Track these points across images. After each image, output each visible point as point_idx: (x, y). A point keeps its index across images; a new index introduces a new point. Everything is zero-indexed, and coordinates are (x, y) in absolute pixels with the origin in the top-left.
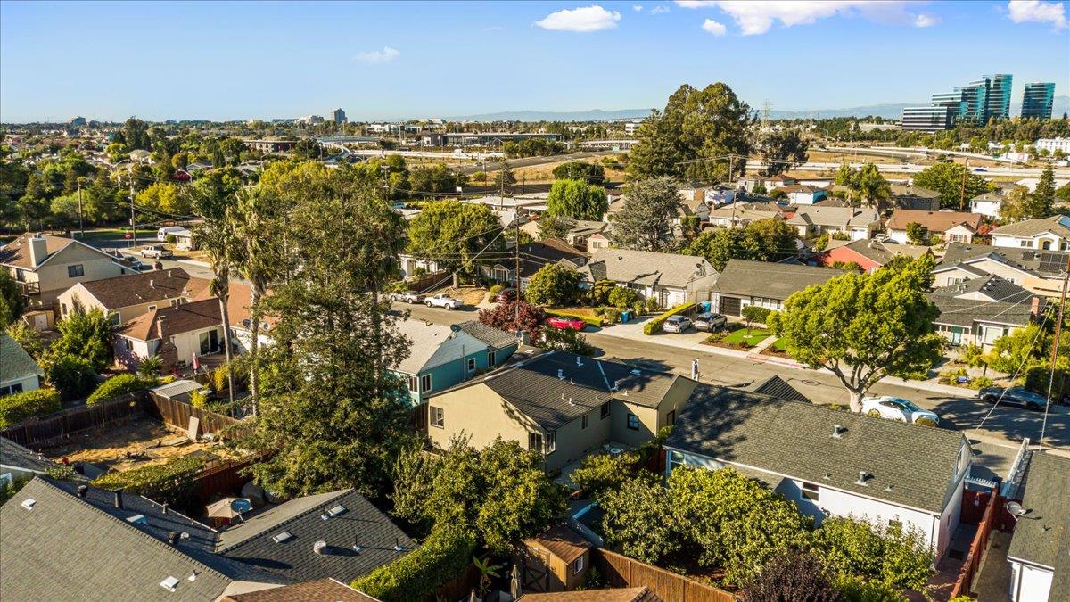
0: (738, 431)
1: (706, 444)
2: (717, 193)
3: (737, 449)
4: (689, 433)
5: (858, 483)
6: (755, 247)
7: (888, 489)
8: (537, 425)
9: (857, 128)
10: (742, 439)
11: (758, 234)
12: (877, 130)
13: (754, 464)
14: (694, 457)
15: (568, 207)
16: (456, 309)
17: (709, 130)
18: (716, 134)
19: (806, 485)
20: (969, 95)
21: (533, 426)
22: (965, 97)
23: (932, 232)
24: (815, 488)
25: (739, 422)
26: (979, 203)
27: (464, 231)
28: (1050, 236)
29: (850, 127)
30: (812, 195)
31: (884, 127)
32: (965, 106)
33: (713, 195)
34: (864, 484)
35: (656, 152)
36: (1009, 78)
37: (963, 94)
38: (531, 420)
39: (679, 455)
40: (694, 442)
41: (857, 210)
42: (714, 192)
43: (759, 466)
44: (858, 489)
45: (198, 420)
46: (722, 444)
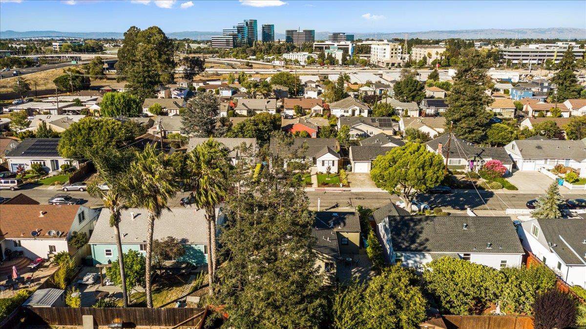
0: (423, 237)
1: (413, 246)
2: (178, 92)
3: (428, 245)
4: (400, 243)
5: (488, 248)
7: (500, 248)
8: (330, 257)
9: (189, 46)
10: (427, 240)
12: (199, 48)
13: (441, 251)
14: (408, 254)
17: (155, 54)
18: (160, 57)
19: (465, 255)
20: (240, 29)
21: (328, 259)
22: (239, 32)
23: (304, 109)
24: (469, 255)
25: (421, 232)
26: (308, 92)
29: (185, 46)
30: (231, 91)
31: (202, 46)
32: (240, 35)
33: (176, 94)
34: (490, 248)
36: (256, 21)
37: (238, 30)
38: (327, 256)
39: (399, 254)
40: (407, 247)
41: (267, 100)
42: (177, 92)
43: (443, 251)
44: (489, 251)
45: (91, 317)
46: (421, 244)
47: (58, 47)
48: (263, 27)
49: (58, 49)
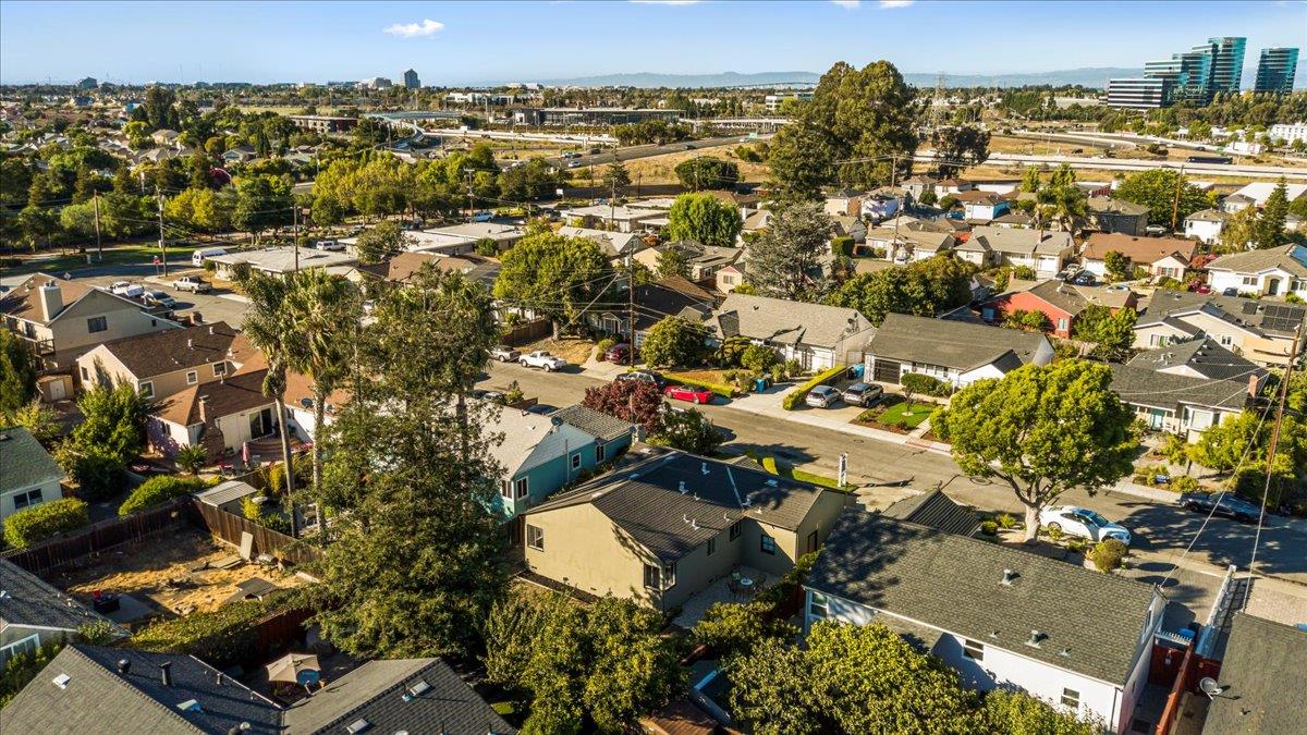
0: (890, 571)
1: (852, 586)
2: (876, 204)
3: (889, 594)
4: (832, 571)
5: (1030, 643)
6: (919, 293)
7: (1064, 654)
8: (652, 554)
9: (1052, 102)
10: (894, 581)
11: (923, 276)
12: (1077, 106)
13: (909, 615)
14: (837, 601)
15: (693, 228)
16: (558, 370)
17: (868, 120)
18: (877, 126)
19: (968, 642)
20: (1190, 63)
21: (648, 557)
22: (1185, 67)
23: (1137, 264)
24: (980, 647)
25: (891, 560)
26: (1195, 223)
27: (566, 274)
28: (1279, 273)
29: (1043, 101)
30: (992, 208)
31: (1086, 101)
32: (1185, 77)
33: (871, 207)
34: (1036, 646)
35: (803, 154)
36: (1242, 41)
37: (1183, 63)
38: (647, 550)
39: (820, 596)
40: (838, 583)
41: (1046, 233)
42: (873, 202)
43: (914, 617)
44: (1028, 652)
45: (251, 536)
46: (872, 586)
47: (774, 104)
48: (1263, 56)
49: (773, 109)
